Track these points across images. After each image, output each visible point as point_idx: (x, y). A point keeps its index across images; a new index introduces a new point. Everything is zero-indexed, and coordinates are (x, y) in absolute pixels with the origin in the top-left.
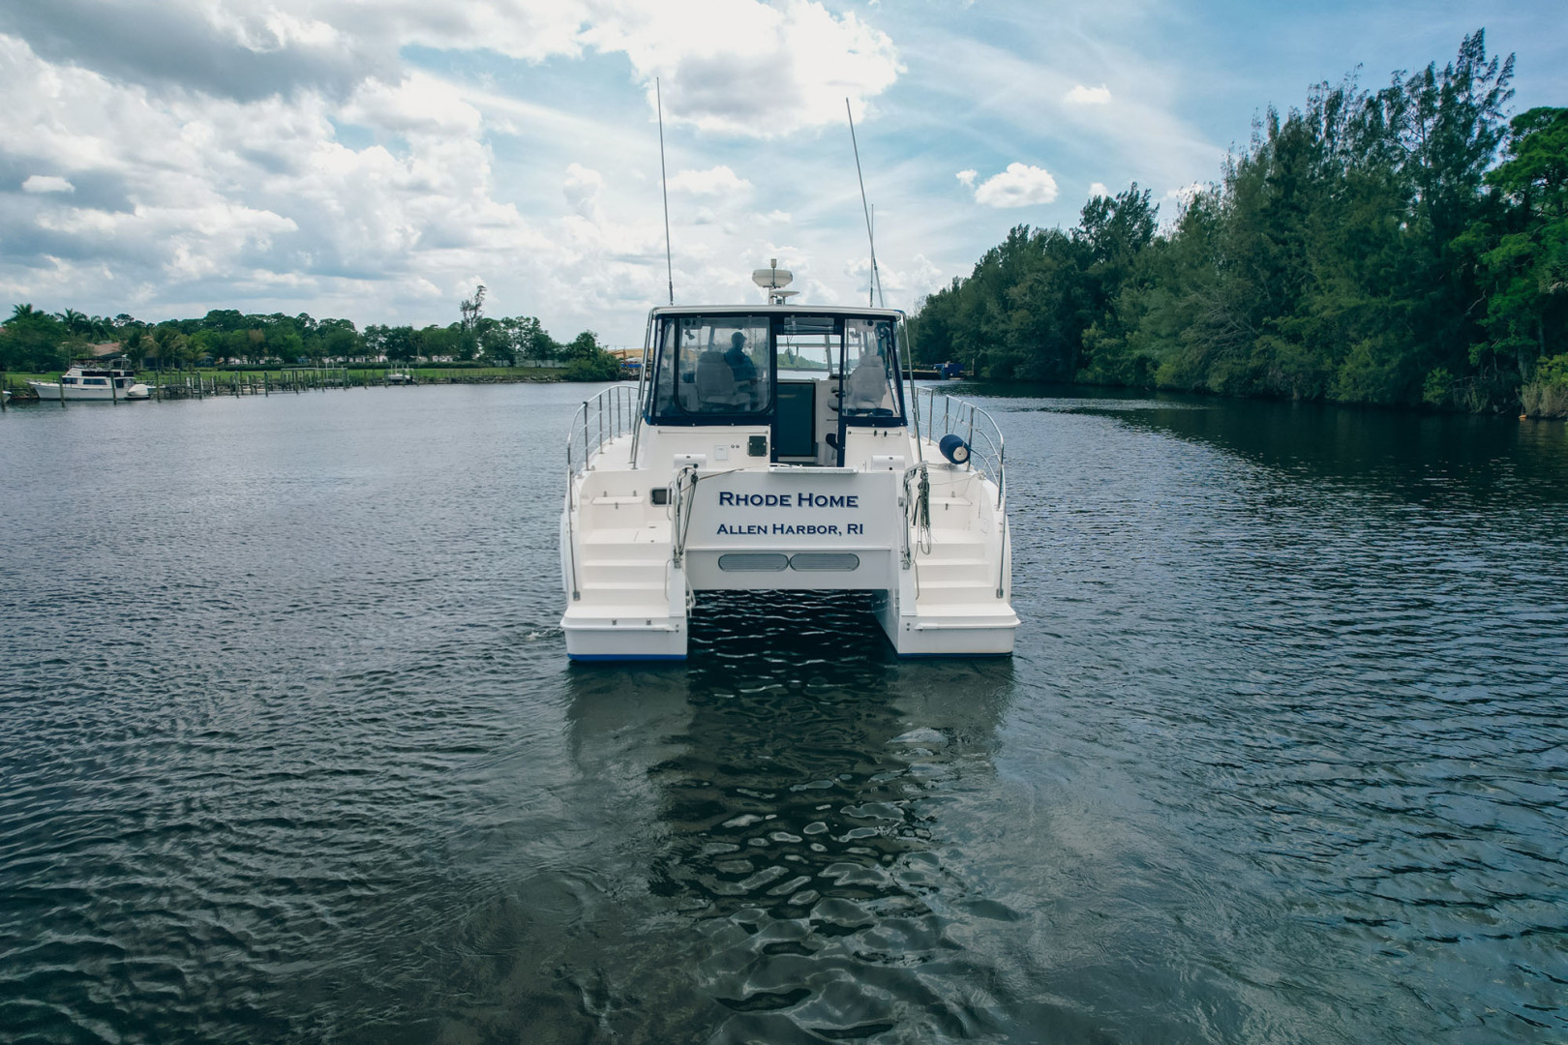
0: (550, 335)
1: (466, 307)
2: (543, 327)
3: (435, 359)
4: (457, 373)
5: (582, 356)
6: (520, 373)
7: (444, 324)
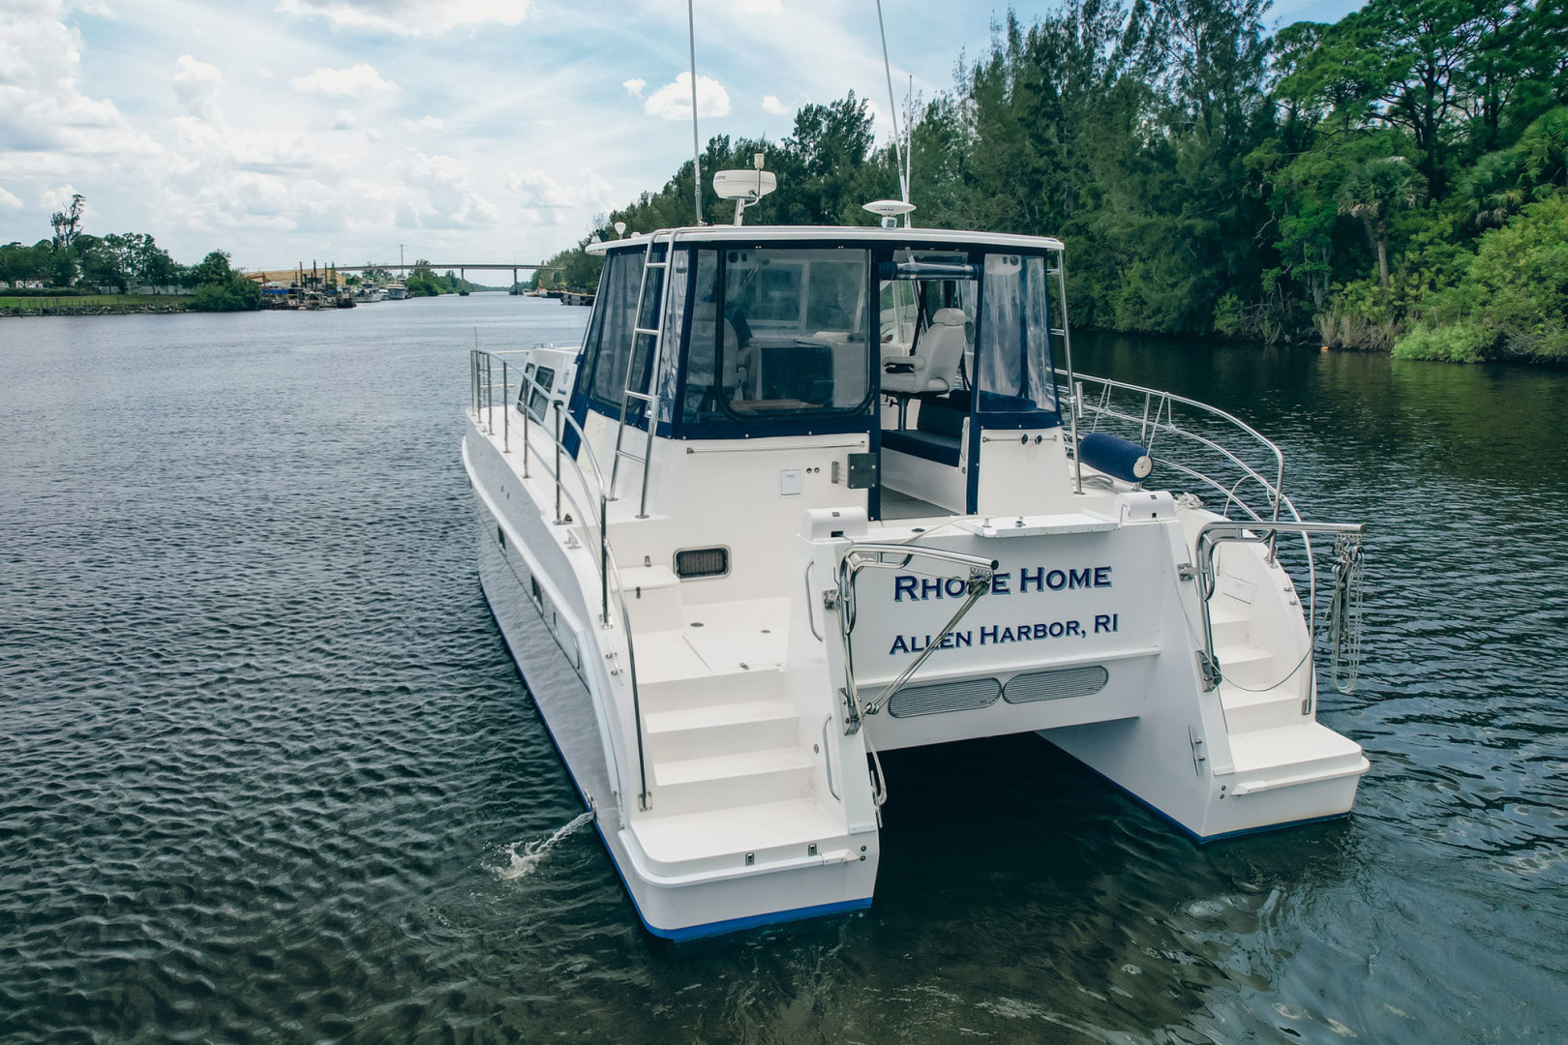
0: (171, 255)
1: (58, 221)
2: (159, 244)
3: (19, 284)
4: (50, 302)
5: (212, 280)
6: (135, 302)
7: (29, 242)
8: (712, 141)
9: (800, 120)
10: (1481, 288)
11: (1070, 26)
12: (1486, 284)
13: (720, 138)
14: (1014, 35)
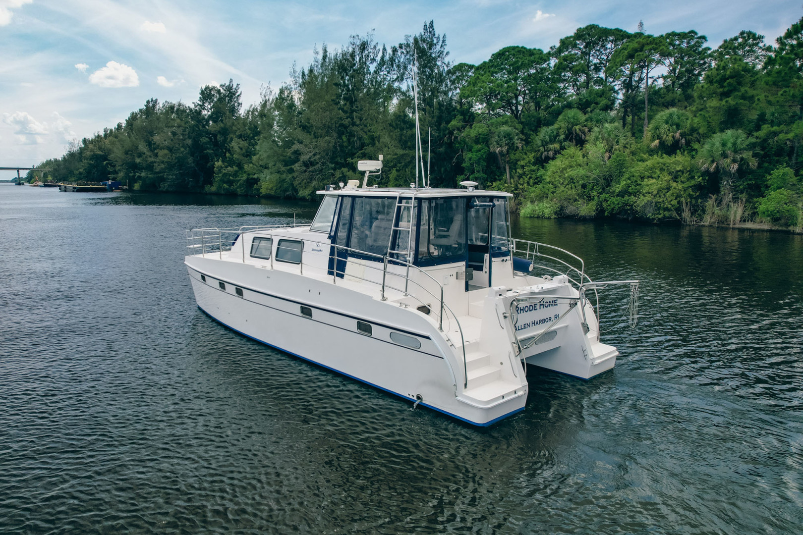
8: (148, 102)
9: (202, 93)
10: (551, 186)
11: (353, 55)
12: (553, 184)
13: (152, 100)
14: (325, 57)
